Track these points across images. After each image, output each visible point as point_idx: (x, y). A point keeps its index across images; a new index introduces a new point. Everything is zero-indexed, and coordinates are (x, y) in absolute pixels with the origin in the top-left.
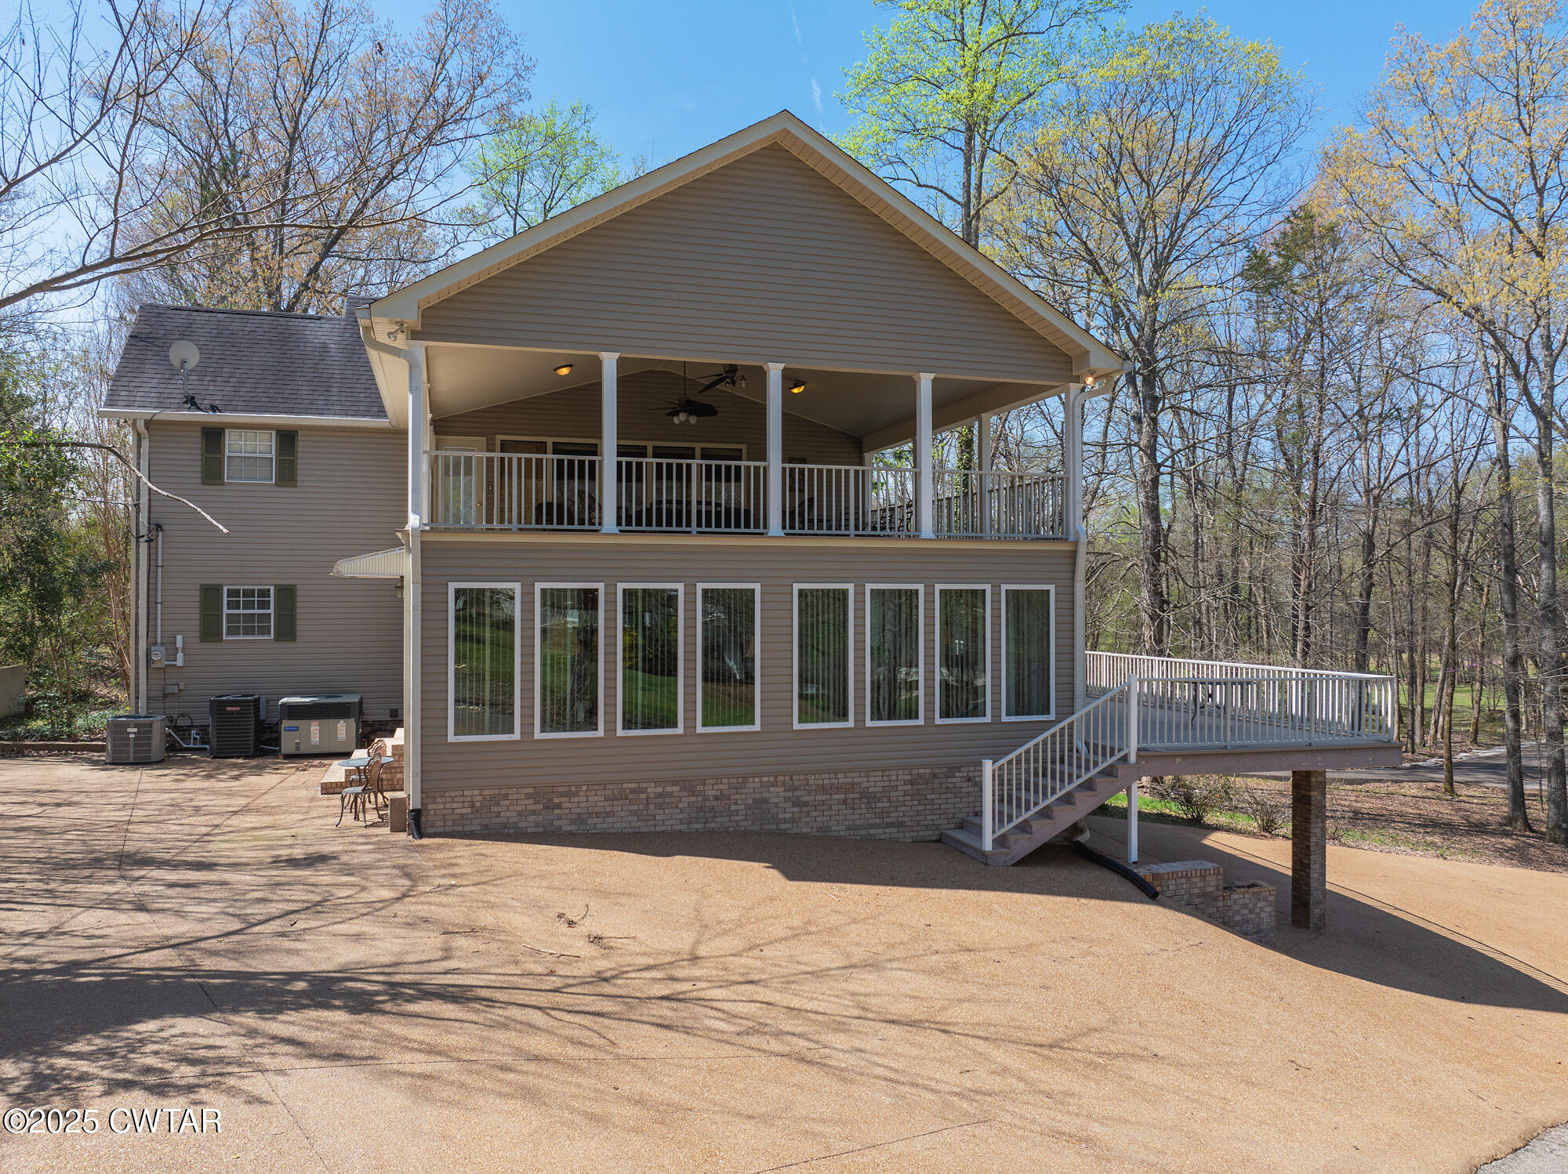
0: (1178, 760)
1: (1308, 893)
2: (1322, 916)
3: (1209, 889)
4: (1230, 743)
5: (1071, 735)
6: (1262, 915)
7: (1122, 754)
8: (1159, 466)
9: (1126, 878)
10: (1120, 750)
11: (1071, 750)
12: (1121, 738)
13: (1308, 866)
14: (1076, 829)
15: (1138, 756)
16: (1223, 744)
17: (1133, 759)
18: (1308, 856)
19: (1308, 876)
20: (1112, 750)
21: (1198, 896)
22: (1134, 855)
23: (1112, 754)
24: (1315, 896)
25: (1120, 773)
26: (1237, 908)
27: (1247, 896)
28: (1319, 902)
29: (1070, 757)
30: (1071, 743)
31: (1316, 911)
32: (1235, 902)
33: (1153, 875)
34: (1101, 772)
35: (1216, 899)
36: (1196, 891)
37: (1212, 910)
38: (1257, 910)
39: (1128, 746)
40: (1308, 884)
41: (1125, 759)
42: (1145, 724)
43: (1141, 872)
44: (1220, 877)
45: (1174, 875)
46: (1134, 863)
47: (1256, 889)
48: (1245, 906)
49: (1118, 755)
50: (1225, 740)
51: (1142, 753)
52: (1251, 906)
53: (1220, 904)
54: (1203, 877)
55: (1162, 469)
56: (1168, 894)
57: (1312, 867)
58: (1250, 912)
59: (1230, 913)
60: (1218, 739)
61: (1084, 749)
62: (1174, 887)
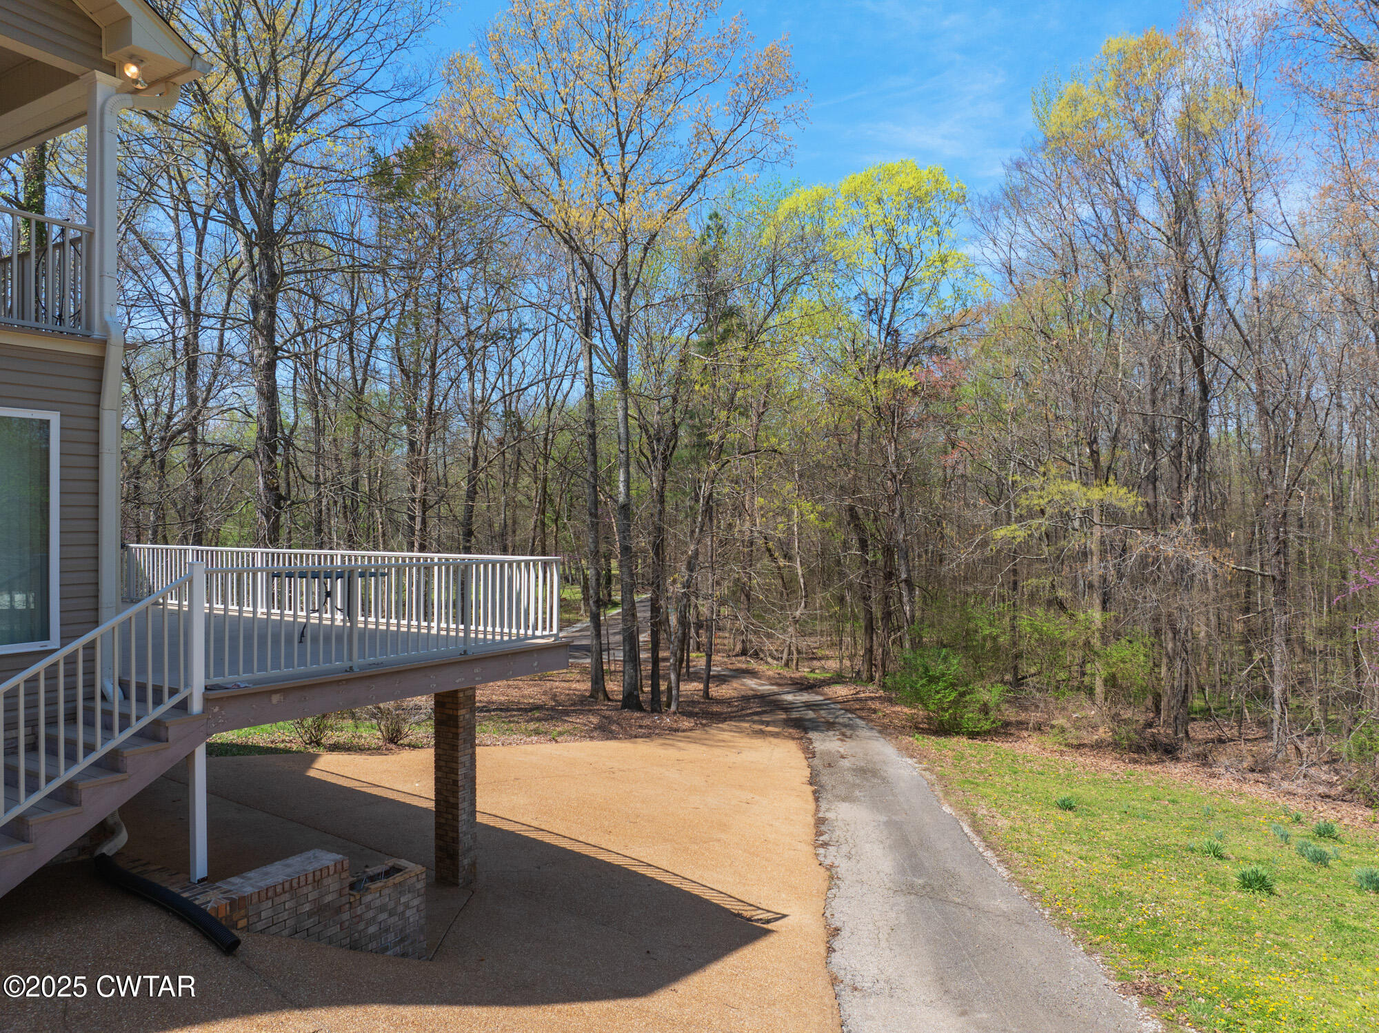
0: (275, 699)
1: (456, 840)
2: (473, 864)
3: (329, 898)
4: (357, 661)
5: (90, 672)
6: (408, 913)
7: (177, 699)
8: (277, 349)
9: (182, 919)
10: (173, 692)
11: (89, 698)
12: (174, 667)
13: (455, 806)
14: (103, 831)
15: (207, 700)
16: (347, 664)
17: (197, 706)
18: (455, 793)
19: (456, 818)
20: (158, 691)
21: (310, 914)
22: (201, 866)
23: (158, 701)
24: (465, 840)
25: (172, 734)
26: (371, 914)
27: (386, 891)
28: (470, 849)
29: (90, 711)
30: (90, 685)
31: (466, 862)
32: (368, 907)
33: (232, 903)
34: (141, 734)
35: (339, 910)
36: (307, 907)
37: (334, 930)
38: (400, 909)
39: (188, 684)
40: (455, 829)
41: (183, 706)
42: (219, 641)
43: (212, 901)
44: (344, 875)
45: (269, 893)
46: (203, 880)
47: (398, 878)
48: (382, 909)
49: (169, 703)
50: (351, 659)
51: (213, 694)
52: (391, 905)
53: (346, 916)
54: (317, 882)
55: (280, 353)
56: (260, 926)
57: (461, 806)
58: (391, 915)
59: (362, 926)
60: (339, 657)
61: (116, 694)
62: (270, 913)
